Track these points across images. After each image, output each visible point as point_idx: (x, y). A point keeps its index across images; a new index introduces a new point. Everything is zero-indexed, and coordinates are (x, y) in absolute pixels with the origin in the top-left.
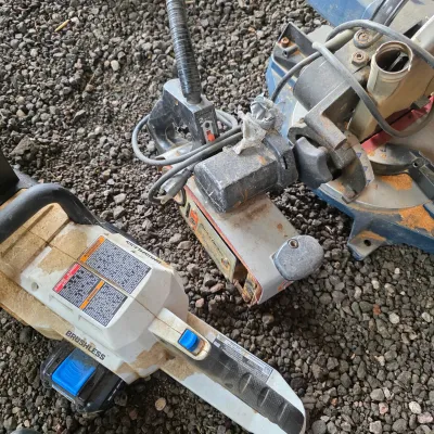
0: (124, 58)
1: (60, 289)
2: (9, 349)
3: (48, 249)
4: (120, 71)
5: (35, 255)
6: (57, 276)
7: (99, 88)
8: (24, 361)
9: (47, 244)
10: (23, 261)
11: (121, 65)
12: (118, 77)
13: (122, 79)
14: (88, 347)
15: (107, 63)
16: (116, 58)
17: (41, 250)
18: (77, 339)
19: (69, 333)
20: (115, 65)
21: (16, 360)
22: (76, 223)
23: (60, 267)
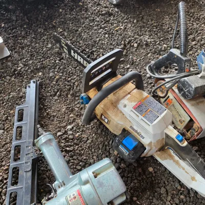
0: (139, 43)
1: (135, 108)
2: (94, 135)
3: (129, 96)
4: (137, 47)
5: (125, 96)
6: (134, 104)
7: (129, 52)
9: (129, 93)
11: (138, 46)
13: (137, 51)
14: (138, 133)
15: (132, 44)
16: (136, 43)
17: (127, 95)
18: (134, 130)
19: (131, 127)
20: (136, 45)
21: (96, 139)
22: (138, 89)
23: (135, 101)
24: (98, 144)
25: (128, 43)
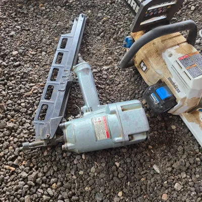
0: (198, 7)
2: (126, 81)
3: (178, 47)
4: (194, 11)
5: (173, 46)
6: (180, 55)
7: (183, 13)
8: (130, 87)
9: (178, 45)
10: (169, 46)
11: (195, 9)
12: (192, 13)
13: (193, 14)
14: (175, 86)
15: (190, 6)
16: (195, 6)
17: (175, 45)
19: (169, 79)
20: (193, 8)
21: (128, 85)
23: (182, 53)
24: (129, 91)
25: (185, 4)
